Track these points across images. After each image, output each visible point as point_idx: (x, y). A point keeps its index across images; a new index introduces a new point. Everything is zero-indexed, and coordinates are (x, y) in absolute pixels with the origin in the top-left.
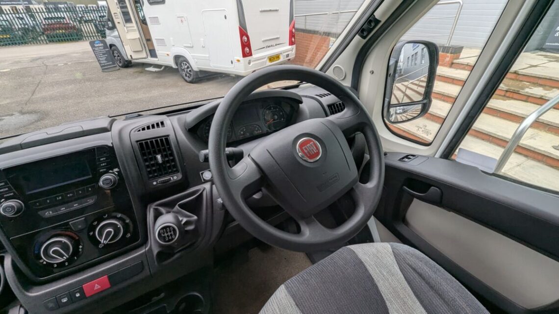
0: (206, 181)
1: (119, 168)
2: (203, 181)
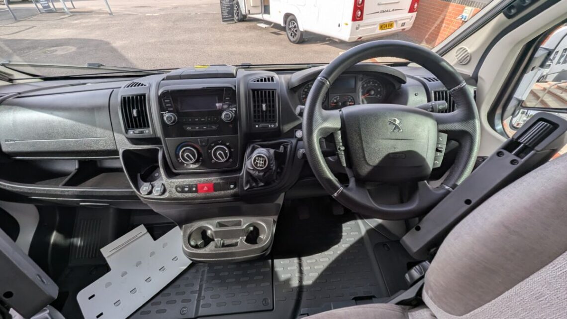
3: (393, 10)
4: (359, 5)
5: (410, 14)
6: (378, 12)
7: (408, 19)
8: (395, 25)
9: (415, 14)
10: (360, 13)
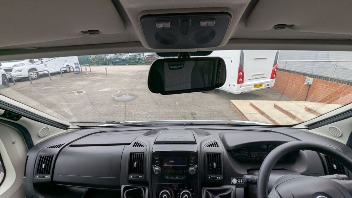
0: (233, 184)
1: (198, 166)
2: (232, 184)
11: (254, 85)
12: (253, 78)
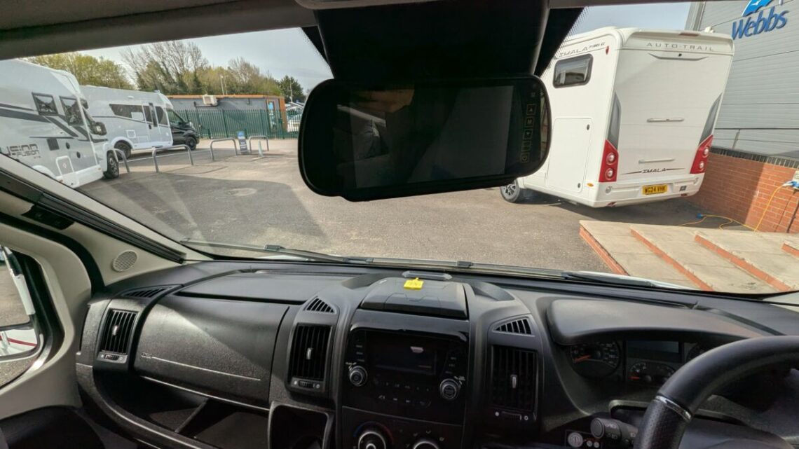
3: (664, 170)
4: (610, 162)
5: (693, 175)
6: (640, 172)
7: (690, 181)
8: (668, 188)
9: (701, 176)
10: (611, 172)
11: (643, 187)
12: (642, 170)
